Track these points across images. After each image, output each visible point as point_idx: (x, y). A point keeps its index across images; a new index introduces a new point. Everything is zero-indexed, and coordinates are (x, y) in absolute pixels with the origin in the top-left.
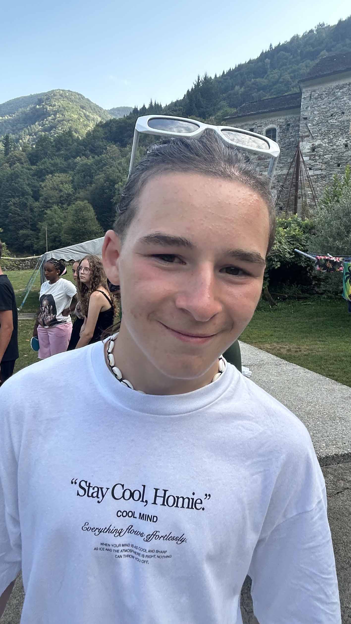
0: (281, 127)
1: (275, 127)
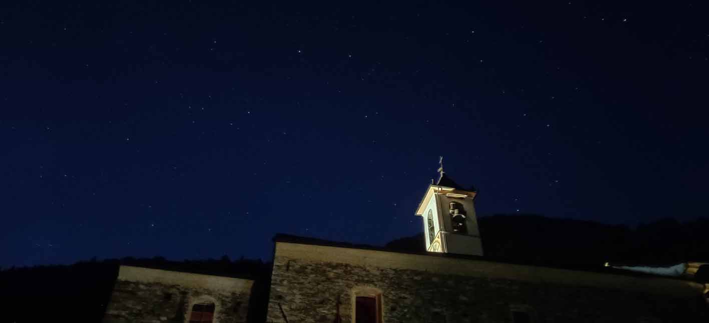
0: (223, 303)
1: (214, 301)
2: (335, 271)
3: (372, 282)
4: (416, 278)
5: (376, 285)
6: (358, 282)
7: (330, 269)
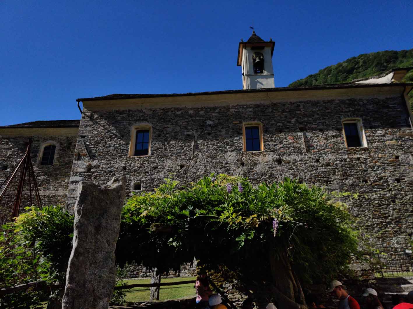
0: (61, 144)
1: (55, 144)
2: (121, 116)
3: (146, 120)
4: (177, 113)
5: (148, 122)
6: (136, 121)
7: (118, 114)
